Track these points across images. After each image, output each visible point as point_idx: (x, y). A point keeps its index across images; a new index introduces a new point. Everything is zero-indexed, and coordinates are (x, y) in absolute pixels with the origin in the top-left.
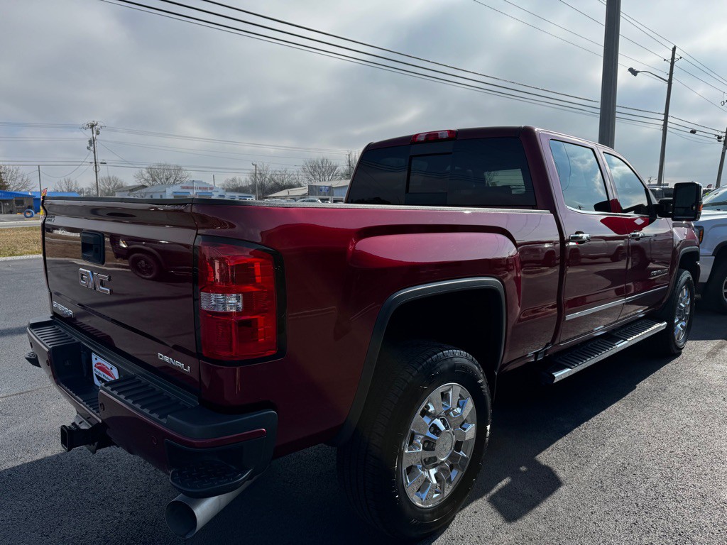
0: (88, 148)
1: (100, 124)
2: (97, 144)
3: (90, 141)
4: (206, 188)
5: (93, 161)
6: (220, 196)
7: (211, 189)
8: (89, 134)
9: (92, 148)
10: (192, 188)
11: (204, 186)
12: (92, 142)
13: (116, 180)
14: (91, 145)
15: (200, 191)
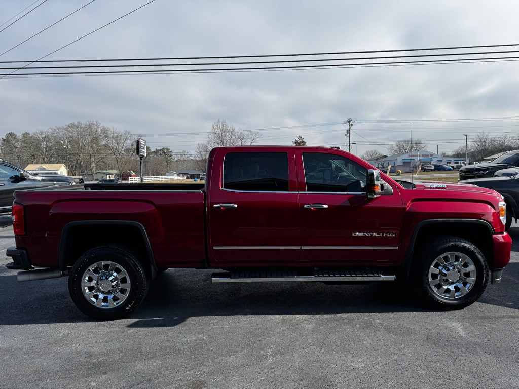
0: (346, 135)
1: (354, 119)
2: (351, 132)
3: (347, 131)
4: (427, 156)
5: (348, 143)
6: (439, 161)
7: (432, 155)
8: (347, 126)
9: (348, 135)
10: (417, 156)
11: (427, 154)
12: (348, 131)
13: (376, 152)
14: (347, 133)
15: (423, 158)
